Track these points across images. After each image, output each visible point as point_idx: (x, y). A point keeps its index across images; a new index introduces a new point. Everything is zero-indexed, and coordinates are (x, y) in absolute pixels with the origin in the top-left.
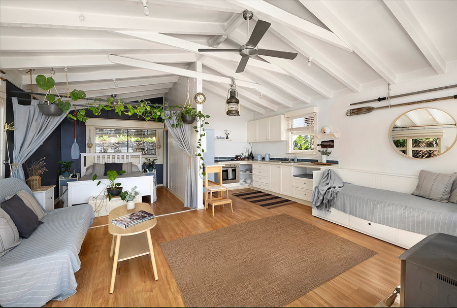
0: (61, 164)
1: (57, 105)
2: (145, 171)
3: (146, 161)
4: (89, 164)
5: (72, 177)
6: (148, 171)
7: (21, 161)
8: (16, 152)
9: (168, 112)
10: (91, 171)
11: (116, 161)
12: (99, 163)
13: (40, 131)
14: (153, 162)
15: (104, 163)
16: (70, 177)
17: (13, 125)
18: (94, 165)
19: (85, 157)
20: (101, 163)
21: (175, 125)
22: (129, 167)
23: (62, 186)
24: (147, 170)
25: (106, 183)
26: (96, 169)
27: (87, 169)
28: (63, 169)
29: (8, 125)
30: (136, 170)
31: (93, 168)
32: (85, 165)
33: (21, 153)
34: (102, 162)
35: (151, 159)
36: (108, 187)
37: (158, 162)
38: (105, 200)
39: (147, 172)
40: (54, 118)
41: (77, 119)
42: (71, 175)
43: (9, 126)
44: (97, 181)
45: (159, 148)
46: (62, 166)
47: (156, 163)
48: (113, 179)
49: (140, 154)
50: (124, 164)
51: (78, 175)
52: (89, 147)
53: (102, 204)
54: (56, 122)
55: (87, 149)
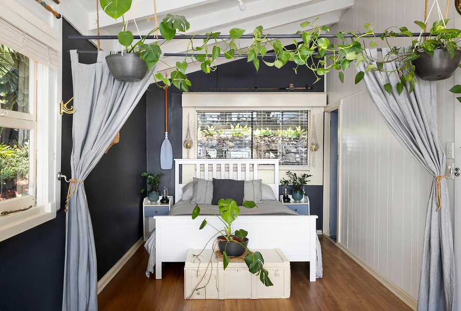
0: (146, 178)
1: (137, 55)
2: (287, 200)
3: (287, 178)
4: (187, 179)
5: (162, 201)
6: (292, 200)
7: (83, 173)
8: (75, 156)
9: (372, 52)
10: (191, 194)
11: (232, 176)
12: (202, 178)
13: (111, 114)
14: (303, 180)
15: (211, 179)
16: (159, 201)
17: (71, 103)
18: (195, 183)
19: (181, 166)
20: (206, 179)
21: (393, 84)
22: (257, 190)
23: (147, 217)
24: (290, 197)
25: (216, 225)
26: (198, 191)
27: (184, 189)
28: (149, 188)
29: (64, 103)
30: (269, 197)
31: (194, 188)
32: (180, 182)
33: (82, 158)
34: (208, 176)
35: (299, 175)
36: (220, 235)
37: (312, 182)
38: (215, 265)
39: (289, 200)
40: (132, 86)
41: (172, 84)
42: (161, 198)
43: (65, 105)
44: (200, 219)
45: (315, 150)
46: (148, 181)
47: (308, 184)
48: (229, 218)
49: (276, 161)
50: (248, 182)
51: (170, 198)
52: (187, 147)
53: (208, 272)
54: (135, 93)
55: (184, 150)
